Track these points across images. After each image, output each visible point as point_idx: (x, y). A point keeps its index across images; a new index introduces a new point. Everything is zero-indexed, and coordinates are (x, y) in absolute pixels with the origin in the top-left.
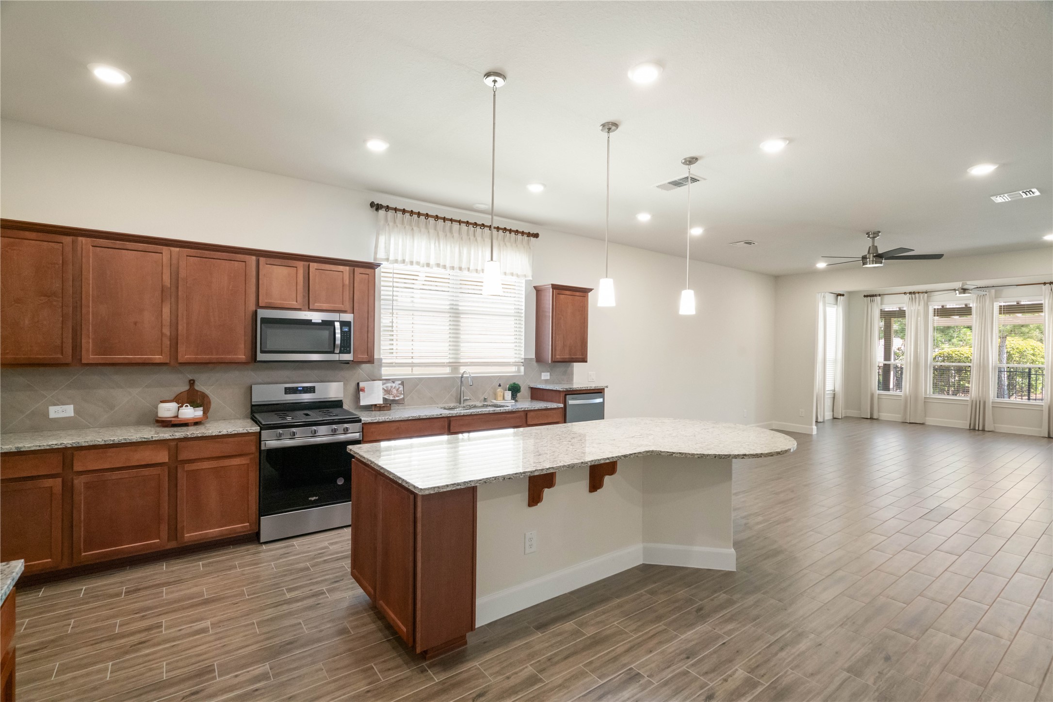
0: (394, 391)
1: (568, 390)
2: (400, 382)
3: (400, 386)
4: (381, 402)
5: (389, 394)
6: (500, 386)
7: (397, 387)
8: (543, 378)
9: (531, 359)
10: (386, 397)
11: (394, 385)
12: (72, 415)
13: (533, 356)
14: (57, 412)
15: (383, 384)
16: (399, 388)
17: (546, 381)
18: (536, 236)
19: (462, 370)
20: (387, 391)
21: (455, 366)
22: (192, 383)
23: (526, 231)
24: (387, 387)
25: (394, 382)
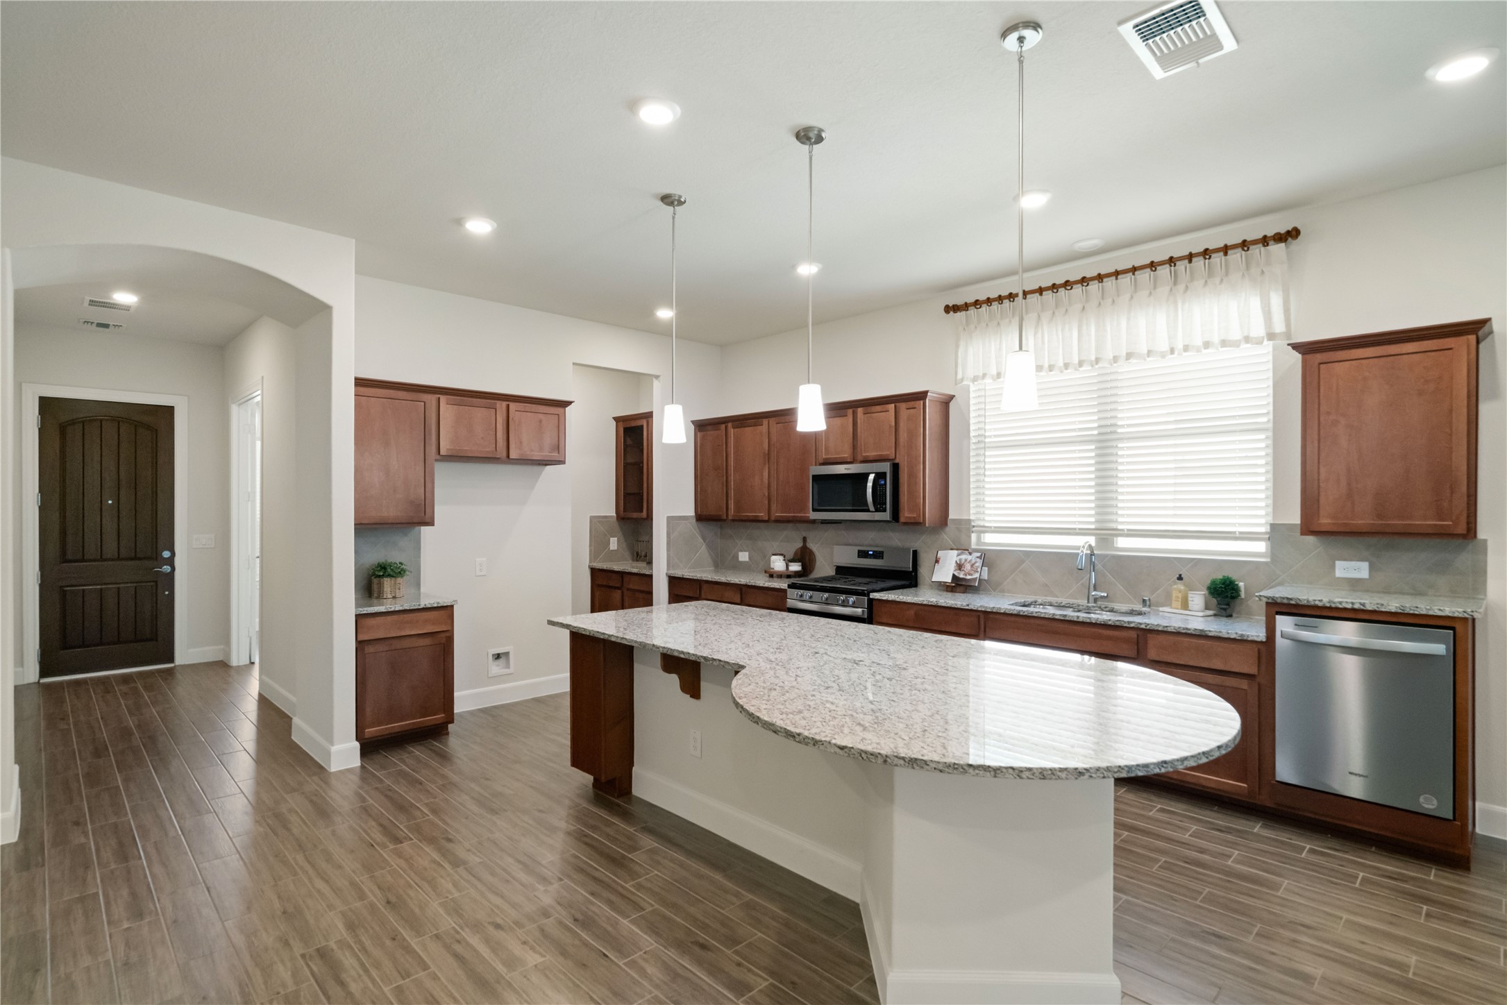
0: (968, 567)
1: (1279, 601)
2: (979, 554)
3: (978, 560)
4: (949, 580)
5: (960, 569)
6: (1180, 578)
7: (973, 562)
8: (1339, 573)
9: (1290, 527)
10: (956, 574)
11: (969, 558)
12: (748, 560)
13: (1297, 520)
14: (744, 556)
15: (958, 555)
16: (976, 562)
17: (1354, 584)
18: (1294, 234)
19: (1122, 542)
20: (960, 566)
21: (1106, 534)
22: (805, 539)
23: (1270, 233)
24: (960, 560)
25: (970, 554)
